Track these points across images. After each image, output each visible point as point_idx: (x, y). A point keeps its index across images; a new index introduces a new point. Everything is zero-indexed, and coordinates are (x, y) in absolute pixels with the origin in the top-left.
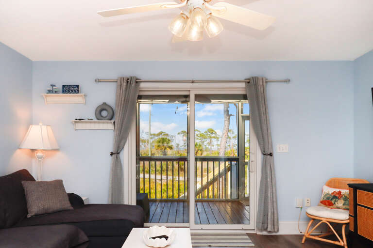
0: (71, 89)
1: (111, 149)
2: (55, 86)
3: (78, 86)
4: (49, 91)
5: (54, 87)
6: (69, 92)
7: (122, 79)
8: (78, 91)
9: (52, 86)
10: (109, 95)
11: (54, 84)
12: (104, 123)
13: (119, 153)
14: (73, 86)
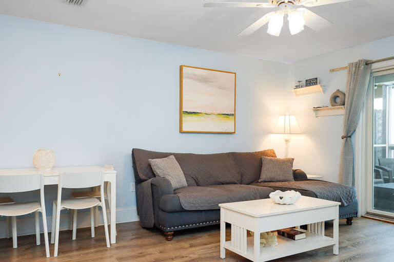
0: (311, 82)
1: (342, 133)
2: (301, 81)
3: (316, 79)
4: (297, 87)
5: (301, 83)
6: (310, 85)
7: (351, 65)
8: (317, 82)
9: (299, 82)
10: (340, 82)
11: (301, 80)
12: (338, 108)
13: (350, 137)
14: (313, 80)
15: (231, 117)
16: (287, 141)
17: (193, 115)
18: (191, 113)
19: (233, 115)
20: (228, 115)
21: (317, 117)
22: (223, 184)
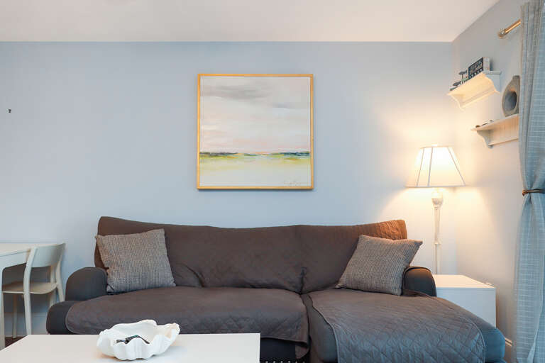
0: (476, 69)
3: (482, 60)
4: (457, 86)
5: (464, 76)
8: (482, 68)
9: (461, 74)
14: (478, 63)
15: (302, 158)
16: (437, 203)
17: (221, 158)
18: (216, 155)
19: (307, 154)
20: (295, 154)
21: (492, 146)
22: (253, 287)
